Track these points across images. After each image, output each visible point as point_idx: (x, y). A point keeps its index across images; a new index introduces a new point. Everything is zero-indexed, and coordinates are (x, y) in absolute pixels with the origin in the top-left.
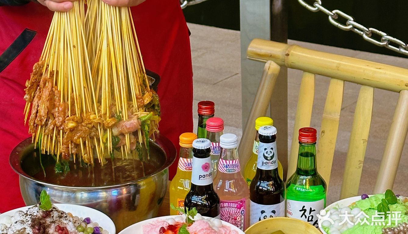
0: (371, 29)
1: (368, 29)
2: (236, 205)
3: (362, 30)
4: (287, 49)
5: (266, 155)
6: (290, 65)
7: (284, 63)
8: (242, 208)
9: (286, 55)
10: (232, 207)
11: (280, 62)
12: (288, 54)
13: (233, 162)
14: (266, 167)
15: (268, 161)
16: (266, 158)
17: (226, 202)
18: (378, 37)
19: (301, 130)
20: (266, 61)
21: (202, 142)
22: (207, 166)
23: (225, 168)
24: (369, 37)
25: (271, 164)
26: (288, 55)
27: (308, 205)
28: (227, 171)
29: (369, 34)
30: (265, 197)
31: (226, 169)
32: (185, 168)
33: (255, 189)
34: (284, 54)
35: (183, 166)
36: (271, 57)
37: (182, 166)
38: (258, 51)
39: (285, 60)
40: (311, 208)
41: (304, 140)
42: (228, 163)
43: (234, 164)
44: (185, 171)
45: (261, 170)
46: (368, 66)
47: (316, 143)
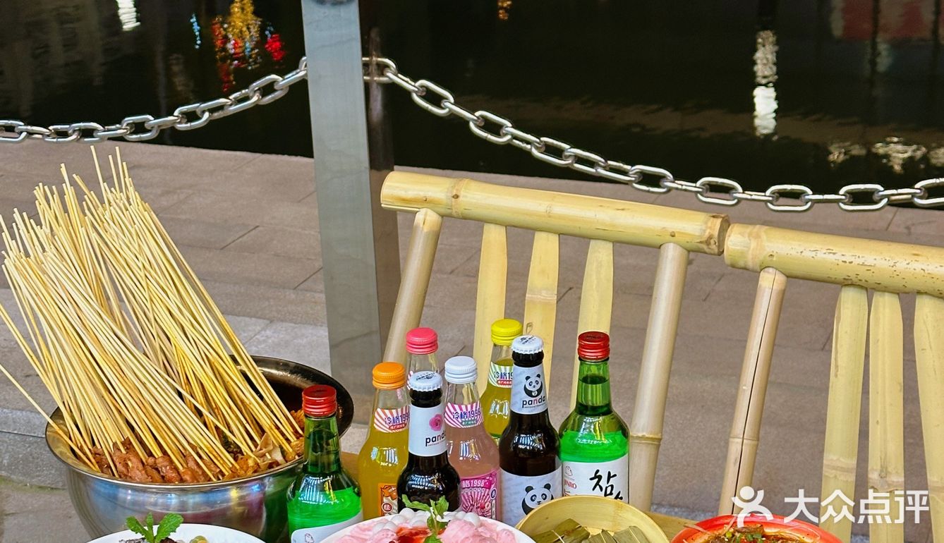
0: (544, 139)
1: (539, 139)
2: (483, 483)
3: (528, 142)
4: (453, 187)
5: (529, 388)
6: (462, 213)
7: (449, 211)
8: (493, 486)
9: (453, 197)
10: (477, 487)
11: (443, 211)
12: (456, 195)
13: (472, 407)
14: (530, 409)
15: (533, 399)
16: (529, 393)
17: (465, 480)
18: (558, 153)
19: (582, 337)
20: (418, 210)
21: (427, 378)
22: (439, 420)
23: (459, 419)
24: (542, 153)
25: (538, 404)
26: (456, 197)
27: (604, 468)
28: (464, 423)
29: (541, 148)
30: (530, 462)
31: (460, 421)
32: (388, 427)
33: (512, 449)
34: (450, 195)
35: (384, 423)
36: (426, 202)
37: (382, 424)
38: (403, 194)
39: (451, 206)
40: (609, 473)
41: (589, 354)
42: (464, 410)
43: (474, 409)
44: (389, 433)
45: (521, 416)
46: (601, 206)
47: (608, 359)
